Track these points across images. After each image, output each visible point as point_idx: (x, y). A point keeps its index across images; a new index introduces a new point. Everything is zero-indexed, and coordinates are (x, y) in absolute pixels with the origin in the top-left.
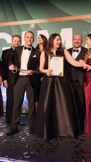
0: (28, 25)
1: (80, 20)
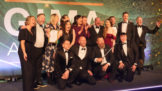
0: (44, 4)
1: (82, 6)
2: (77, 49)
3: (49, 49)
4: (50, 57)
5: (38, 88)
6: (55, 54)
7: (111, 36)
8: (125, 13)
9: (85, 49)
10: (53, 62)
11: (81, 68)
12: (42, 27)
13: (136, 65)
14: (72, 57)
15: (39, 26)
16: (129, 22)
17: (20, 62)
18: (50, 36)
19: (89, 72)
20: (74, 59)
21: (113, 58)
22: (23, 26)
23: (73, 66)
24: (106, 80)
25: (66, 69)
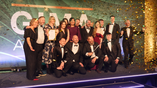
2: (71, 45)
3: (48, 45)
4: (49, 52)
5: (39, 76)
6: (53, 49)
7: (99, 35)
8: (112, 16)
9: (77, 46)
10: (51, 56)
11: (74, 61)
12: (42, 27)
13: (118, 59)
14: (67, 52)
15: (40, 26)
16: (115, 24)
17: (25, 56)
18: (49, 35)
19: (81, 64)
20: (68, 53)
21: (100, 52)
22: (28, 27)
23: (68, 59)
24: (95, 71)
25: (62, 61)
